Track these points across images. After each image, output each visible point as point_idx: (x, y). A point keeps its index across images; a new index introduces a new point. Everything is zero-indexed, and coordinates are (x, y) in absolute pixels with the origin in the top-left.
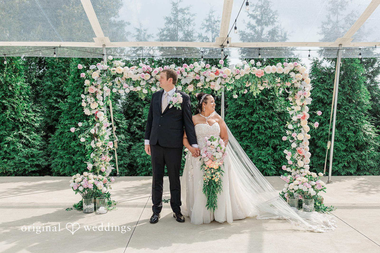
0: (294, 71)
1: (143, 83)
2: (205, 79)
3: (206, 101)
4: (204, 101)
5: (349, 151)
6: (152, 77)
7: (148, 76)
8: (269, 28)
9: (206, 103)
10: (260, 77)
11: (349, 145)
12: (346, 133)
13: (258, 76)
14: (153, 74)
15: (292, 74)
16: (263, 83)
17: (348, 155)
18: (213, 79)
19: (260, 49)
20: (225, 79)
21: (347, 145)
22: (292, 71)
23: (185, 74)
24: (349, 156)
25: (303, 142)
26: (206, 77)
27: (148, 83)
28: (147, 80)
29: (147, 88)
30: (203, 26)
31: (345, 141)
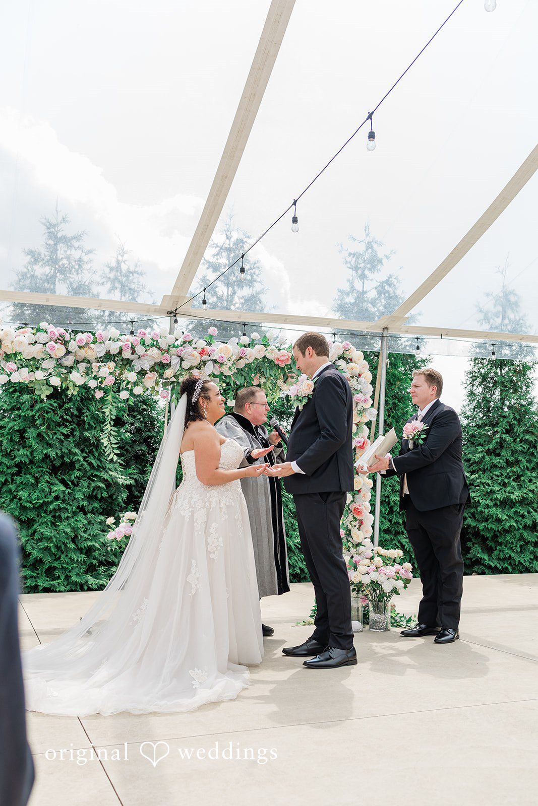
0: (344, 358)
1: (49, 365)
2: (181, 363)
3: (206, 395)
4: (203, 395)
5: (394, 533)
6: (68, 353)
7: (60, 350)
8: (246, 291)
9: (208, 398)
10: (282, 365)
11: (393, 521)
12: (388, 497)
13: (280, 363)
14: (73, 346)
15: (341, 363)
16: (287, 378)
17: (392, 540)
18: (196, 363)
19: (245, 325)
20: (222, 364)
21: (390, 521)
22: (339, 359)
23: (140, 350)
24: (394, 542)
25: (362, 494)
26: (182, 360)
27: (60, 365)
28: (57, 357)
29: (59, 375)
30: (104, 280)
31: (387, 512)
